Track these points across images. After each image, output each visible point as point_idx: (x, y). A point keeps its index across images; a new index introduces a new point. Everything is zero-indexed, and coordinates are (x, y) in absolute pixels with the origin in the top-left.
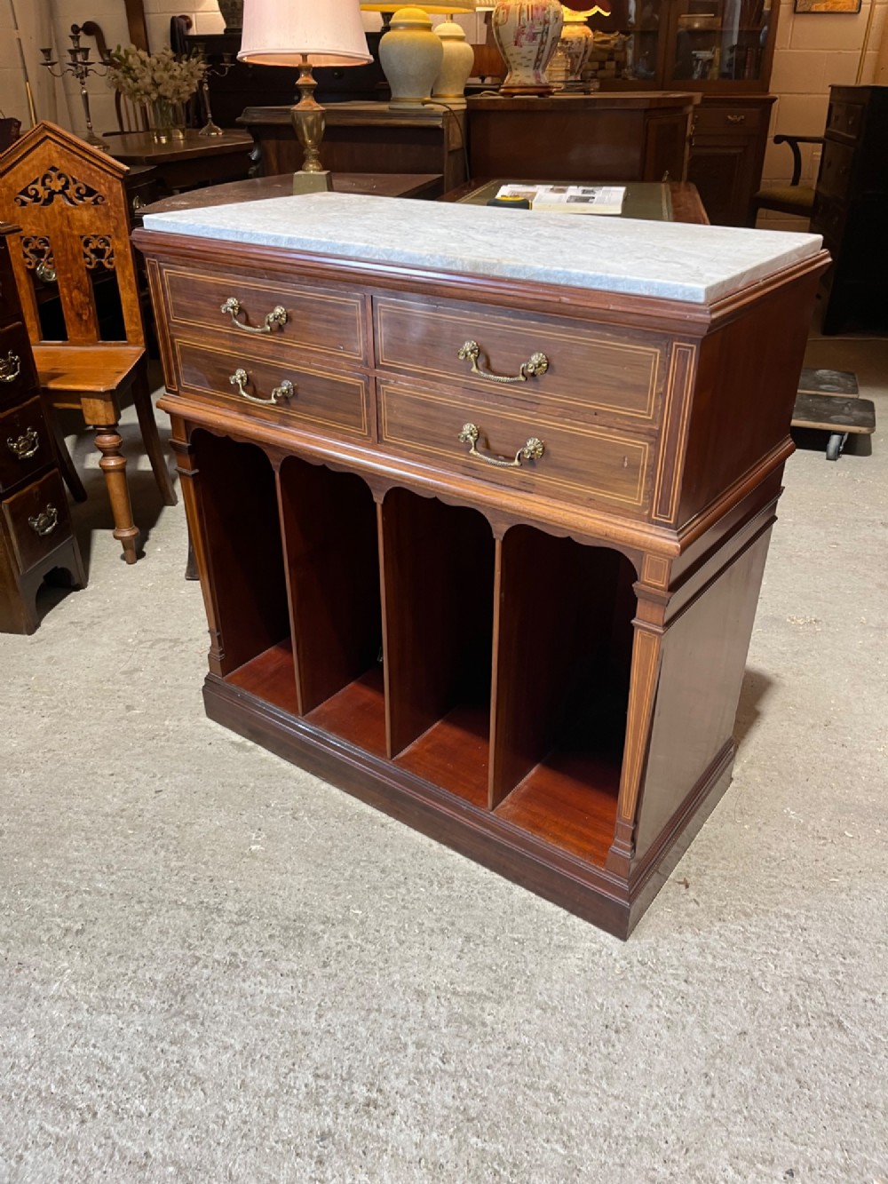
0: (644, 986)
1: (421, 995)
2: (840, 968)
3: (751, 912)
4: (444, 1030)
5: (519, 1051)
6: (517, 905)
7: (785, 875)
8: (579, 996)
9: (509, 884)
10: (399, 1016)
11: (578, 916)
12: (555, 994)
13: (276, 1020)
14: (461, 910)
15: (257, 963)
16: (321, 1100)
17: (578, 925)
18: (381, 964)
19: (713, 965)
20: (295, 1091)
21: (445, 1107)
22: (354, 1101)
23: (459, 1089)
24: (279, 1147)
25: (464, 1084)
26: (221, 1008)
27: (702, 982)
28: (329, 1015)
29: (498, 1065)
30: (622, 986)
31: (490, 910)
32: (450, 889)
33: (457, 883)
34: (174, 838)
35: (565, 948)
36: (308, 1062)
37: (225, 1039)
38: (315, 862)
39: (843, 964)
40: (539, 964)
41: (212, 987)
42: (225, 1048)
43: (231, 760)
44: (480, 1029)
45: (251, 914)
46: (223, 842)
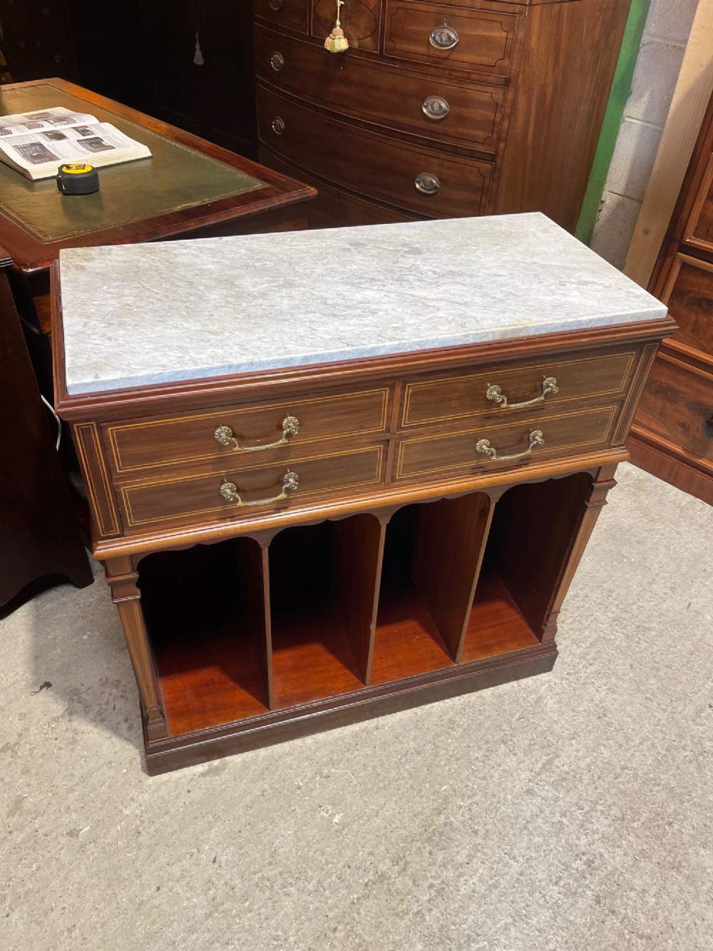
0: (584, 684)
1: (529, 792)
2: (616, 602)
5: (593, 767)
6: (494, 701)
8: (574, 716)
10: (538, 813)
12: (566, 725)
13: (502, 886)
14: (479, 731)
15: (449, 874)
16: (573, 890)
18: (494, 800)
19: (587, 647)
20: (560, 902)
21: (610, 826)
22: (583, 872)
23: (602, 812)
25: (600, 808)
26: (472, 917)
27: (594, 659)
28: (516, 852)
29: (597, 784)
30: (578, 693)
31: (489, 716)
32: (459, 726)
33: (457, 719)
34: (281, 873)
35: (539, 700)
36: (544, 883)
37: (499, 926)
38: (380, 788)
39: (614, 599)
40: (543, 719)
41: (451, 915)
42: (506, 929)
43: (223, 786)
44: (569, 777)
45: (401, 856)
46: (314, 839)
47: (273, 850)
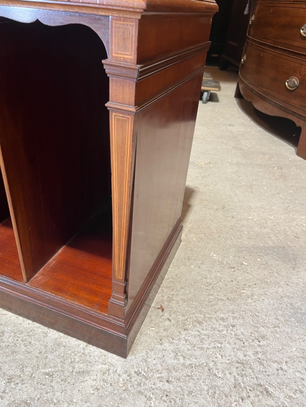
0: (140, 392)
2: (259, 349)
3: (201, 320)
6: (49, 345)
7: (217, 293)
9: (45, 329)
11: (93, 345)
17: (94, 352)
19: (184, 364)
27: (178, 379)
31: (30, 353)
39: (259, 346)
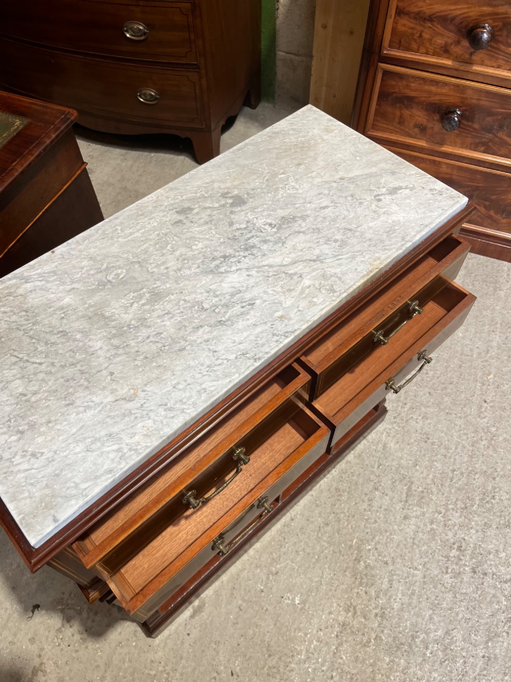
0: (407, 421)
1: (406, 517)
4: (425, 510)
5: (436, 480)
6: (357, 461)
10: (417, 530)
12: (408, 457)
13: (417, 592)
15: (383, 601)
16: (457, 572)
18: (388, 534)
20: (453, 584)
21: (460, 517)
22: (458, 556)
23: (453, 509)
24: (479, 592)
25: (451, 507)
26: (408, 622)
28: (415, 564)
29: (442, 490)
30: (406, 429)
31: (359, 474)
32: (344, 491)
33: (340, 487)
34: (280, 658)
35: (385, 446)
36: (440, 576)
37: (426, 619)
38: (314, 563)
40: (393, 460)
41: (396, 627)
42: (431, 619)
43: (210, 618)
44: (425, 494)
45: (349, 604)
46: (289, 623)
47: (267, 645)
